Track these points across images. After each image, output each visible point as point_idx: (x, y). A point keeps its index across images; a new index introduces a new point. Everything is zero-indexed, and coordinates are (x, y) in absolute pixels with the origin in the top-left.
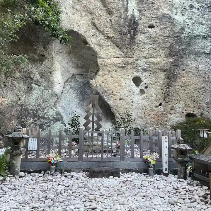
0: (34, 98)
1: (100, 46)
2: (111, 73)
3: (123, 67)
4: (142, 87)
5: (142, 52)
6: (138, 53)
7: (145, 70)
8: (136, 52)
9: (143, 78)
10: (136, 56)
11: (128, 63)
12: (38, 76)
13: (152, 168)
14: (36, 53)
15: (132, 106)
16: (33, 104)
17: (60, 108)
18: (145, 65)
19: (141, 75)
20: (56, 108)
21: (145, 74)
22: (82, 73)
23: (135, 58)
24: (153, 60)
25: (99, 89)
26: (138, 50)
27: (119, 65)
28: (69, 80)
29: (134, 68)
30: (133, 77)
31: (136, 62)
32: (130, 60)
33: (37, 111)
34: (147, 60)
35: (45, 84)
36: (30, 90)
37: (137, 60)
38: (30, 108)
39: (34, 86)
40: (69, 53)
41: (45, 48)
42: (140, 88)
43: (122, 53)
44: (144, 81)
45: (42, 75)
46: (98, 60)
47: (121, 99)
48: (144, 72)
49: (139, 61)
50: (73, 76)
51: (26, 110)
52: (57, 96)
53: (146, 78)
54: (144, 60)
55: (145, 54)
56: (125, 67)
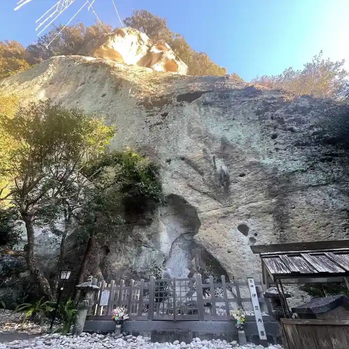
0: (143, 260)
1: (198, 202)
2: (213, 224)
3: (224, 217)
4: (250, 235)
5: (240, 198)
6: (235, 201)
7: (249, 216)
8: (234, 200)
9: (249, 225)
10: (235, 204)
11: (228, 213)
12: (146, 238)
13: (243, 332)
14: (145, 219)
15: (244, 258)
16: (142, 266)
17: (169, 269)
18: (247, 211)
19: (246, 222)
20: (165, 269)
21: (250, 220)
22: (189, 231)
23: (235, 206)
24: (254, 204)
25: (203, 244)
26: (236, 198)
27: (220, 216)
28: (178, 240)
29: (236, 216)
30: (238, 225)
31: (236, 210)
32: (230, 209)
33: (144, 273)
34: (248, 206)
35: (152, 245)
36: (140, 252)
37: (237, 208)
38: (139, 270)
39: (143, 247)
40: (175, 215)
41: (153, 213)
42: (249, 236)
43: (221, 204)
44: (252, 228)
45: (149, 237)
46: (199, 215)
47: (229, 252)
48: (249, 218)
49: (240, 208)
50: (182, 235)
51: (135, 273)
52: (164, 256)
53: (252, 225)
54: (244, 206)
55: (243, 200)
56: (227, 216)
